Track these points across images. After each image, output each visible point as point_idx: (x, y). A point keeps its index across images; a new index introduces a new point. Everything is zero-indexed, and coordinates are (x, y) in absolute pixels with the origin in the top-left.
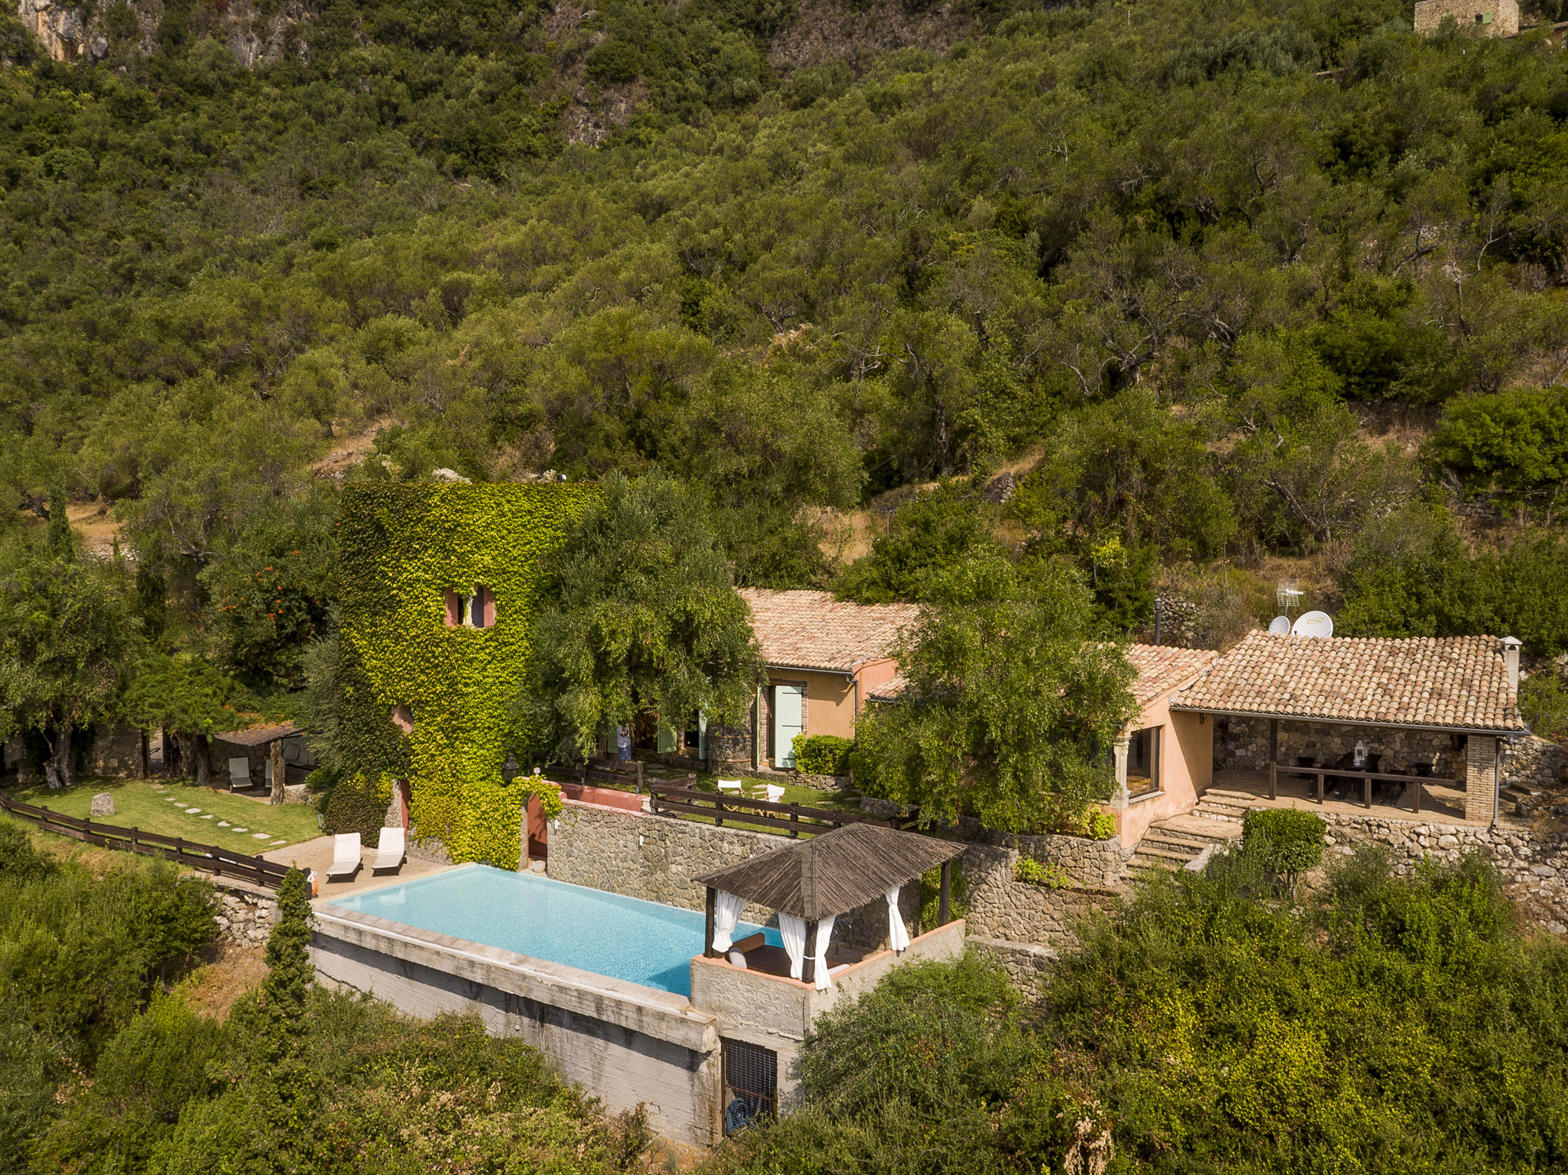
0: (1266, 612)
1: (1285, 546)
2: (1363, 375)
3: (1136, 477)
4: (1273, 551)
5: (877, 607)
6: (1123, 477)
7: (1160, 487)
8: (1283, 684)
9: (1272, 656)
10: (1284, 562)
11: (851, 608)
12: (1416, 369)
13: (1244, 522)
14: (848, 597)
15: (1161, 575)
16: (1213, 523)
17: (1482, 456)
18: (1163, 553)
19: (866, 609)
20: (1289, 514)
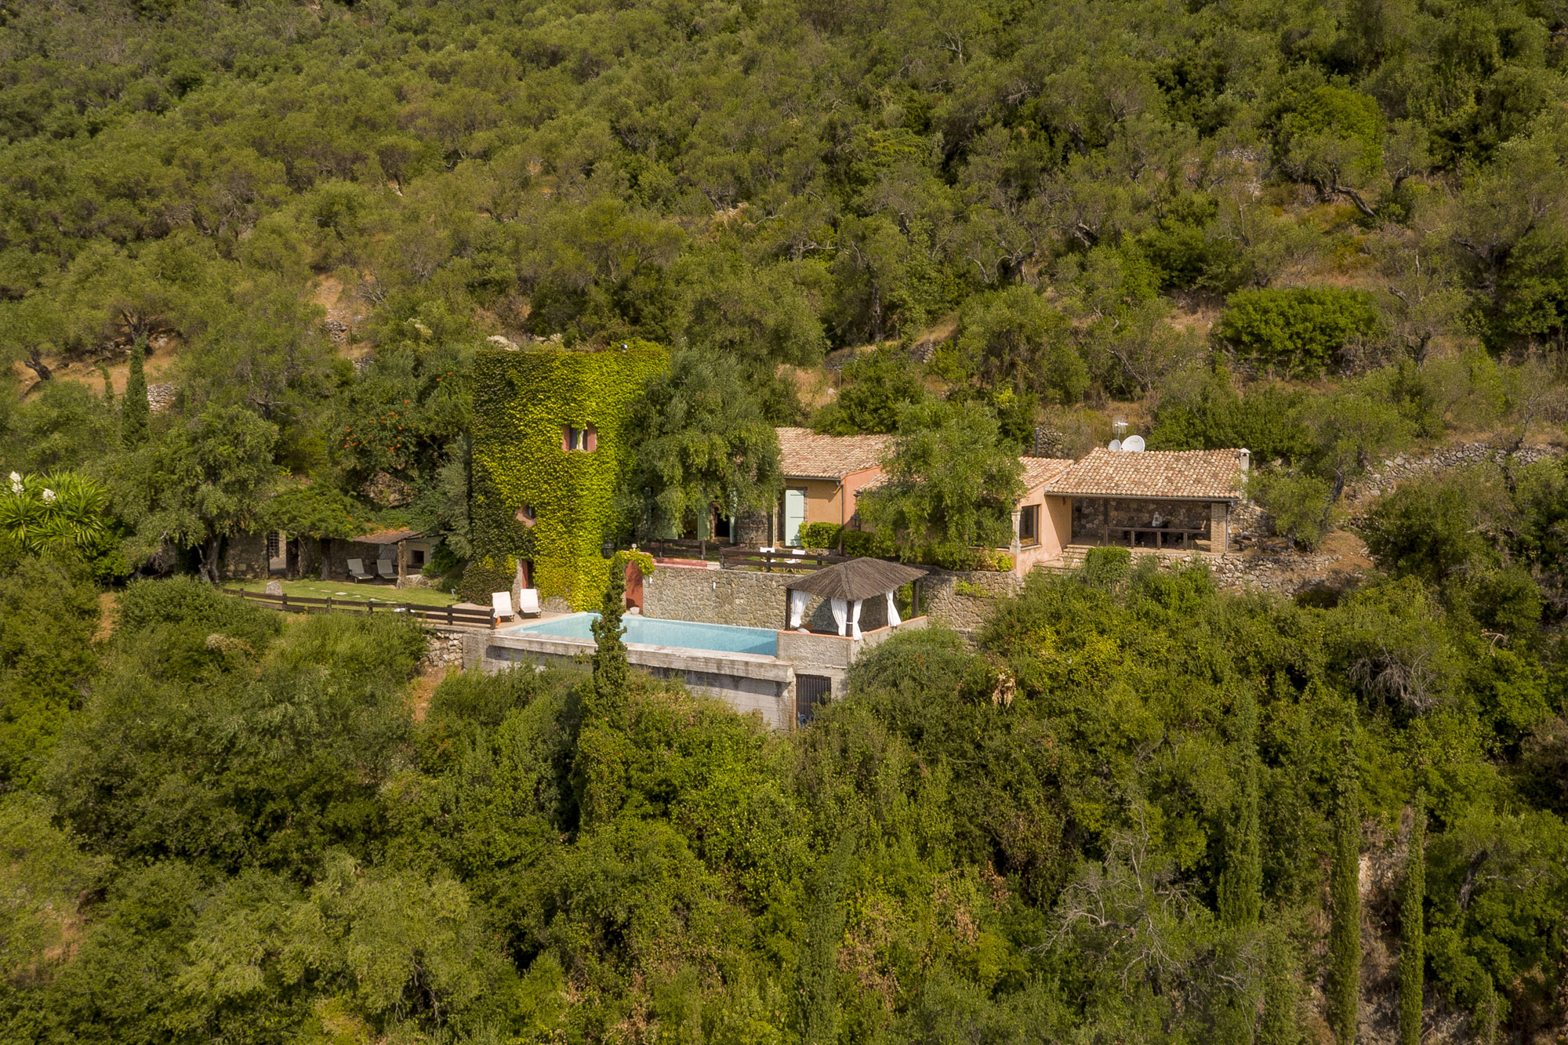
0: (1107, 437)
1: (1122, 394)
2: (1181, 270)
3: (1023, 347)
4: (1114, 397)
5: (846, 438)
6: (1014, 348)
7: (1039, 354)
8: (1112, 478)
9: (1107, 463)
10: (1122, 405)
11: (826, 439)
12: (1215, 269)
13: (1094, 379)
14: (825, 432)
15: (1040, 414)
16: (1074, 378)
17: (1249, 334)
18: (1042, 399)
19: (839, 439)
20: (1124, 372)
